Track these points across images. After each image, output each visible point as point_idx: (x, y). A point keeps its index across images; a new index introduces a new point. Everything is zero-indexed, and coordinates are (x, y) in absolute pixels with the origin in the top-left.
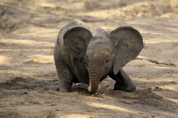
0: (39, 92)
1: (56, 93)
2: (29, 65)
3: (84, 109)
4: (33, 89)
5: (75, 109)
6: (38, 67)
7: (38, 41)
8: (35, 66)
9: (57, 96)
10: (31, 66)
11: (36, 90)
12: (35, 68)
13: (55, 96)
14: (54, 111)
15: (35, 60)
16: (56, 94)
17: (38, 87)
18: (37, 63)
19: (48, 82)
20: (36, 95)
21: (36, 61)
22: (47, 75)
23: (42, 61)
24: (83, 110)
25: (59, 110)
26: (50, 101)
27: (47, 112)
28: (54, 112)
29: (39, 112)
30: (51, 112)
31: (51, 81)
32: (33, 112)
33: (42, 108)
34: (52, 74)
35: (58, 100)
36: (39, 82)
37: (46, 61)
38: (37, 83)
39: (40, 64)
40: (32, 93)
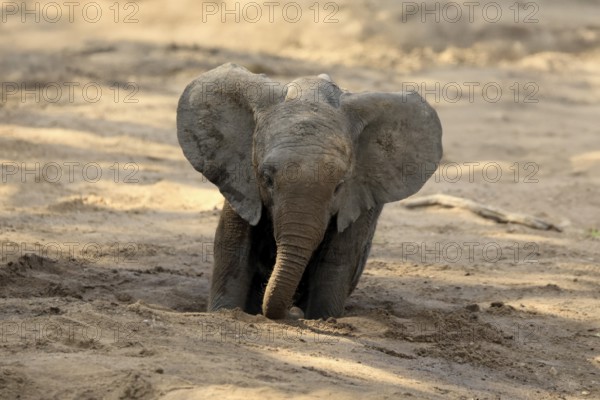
0: (101, 308)
1: (156, 311)
2: (68, 214)
3: (250, 369)
4: (80, 298)
5: (220, 370)
6: (101, 223)
7: (103, 135)
8: (90, 218)
9: (161, 324)
10: (74, 219)
11: (90, 300)
12: (88, 228)
13: (154, 324)
14: (148, 372)
15: (91, 199)
16: (156, 315)
17: (97, 291)
18: (96, 209)
19: (130, 273)
20: (89, 317)
21: (94, 203)
23: (112, 202)
24: (247, 372)
25: (165, 371)
27: (125, 375)
28: (149, 376)
29: (99, 374)
30: (137, 377)
31: (140, 272)
32: (78, 374)
33: (109, 363)
34: (144, 249)
35: (162, 338)
36: (100, 274)
37: (126, 202)
38: (95, 278)
39: (107, 214)
40: (75, 309)
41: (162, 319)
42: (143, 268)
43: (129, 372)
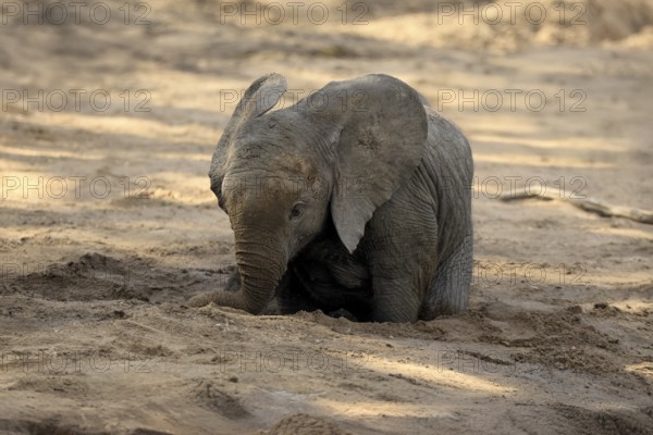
0: (169, 312)
1: (230, 314)
2: (133, 209)
3: (332, 377)
4: (147, 300)
5: (300, 378)
6: (169, 219)
7: (171, 124)
8: (157, 214)
9: (235, 328)
10: (140, 214)
11: (158, 303)
12: (157, 224)
13: (227, 328)
14: (221, 381)
15: (158, 193)
16: (229, 318)
17: (166, 293)
18: (163, 204)
19: (201, 273)
20: (156, 321)
21: (160, 198)
22: (199, 251)
23: (181, 196)
24: (329, 380)
25: (240, 380)
26: (208, 344)
27: (196, 384)
28: (223, 386)
29: (168, 383)
30: (209, 386)
31: (212, 272)
32: (144, 383)
33: (178, 371)
34: (216, 246)
35: (236, 343)
36: (169, 275)
37: (196, 196)
38: (163, 278)
39: (176, 209)
40: (142, 313)
41: (237, 323)
42: (216, 267)
43: (200, 381)
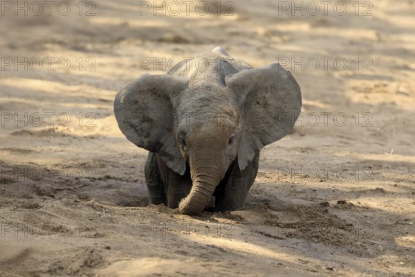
0: (67, 204)
1: (106, 206)
2: (45, 138)
3: (171, 246)
4: (53, 197)
5: (150, 247)
6: (67, 145)
7: (69, 85)
8: (60, 142)
9: (109, 215)
10: (49, 142)
11: (60, 199)
12: (59, 148)
13: (104, 215)
14: (99, 249)
15: (61, 128)
16: (105, 209)
17: (65, 192)
18: (64, 135)
19: (88, 180)
20: (59, 210)
21: (62, 131)
22: (87, 165)
23: (75, 131)
24: (169, 248)
25: (112, 248)
27: (84, 250)
28: (101, 251)
29: (66, 250)
30: (92, 252)
31: (95, 179)
32: (51, 249)
33: (73, 242)
34: (97, 163)
35: (110, 225)
36: (67, 181)
37: (85, 130)
38: (63, 183)
39: (72, 139)
40: (50, 205)
41: (110, 212)
42: (97, 176)
43: (87, 249)
